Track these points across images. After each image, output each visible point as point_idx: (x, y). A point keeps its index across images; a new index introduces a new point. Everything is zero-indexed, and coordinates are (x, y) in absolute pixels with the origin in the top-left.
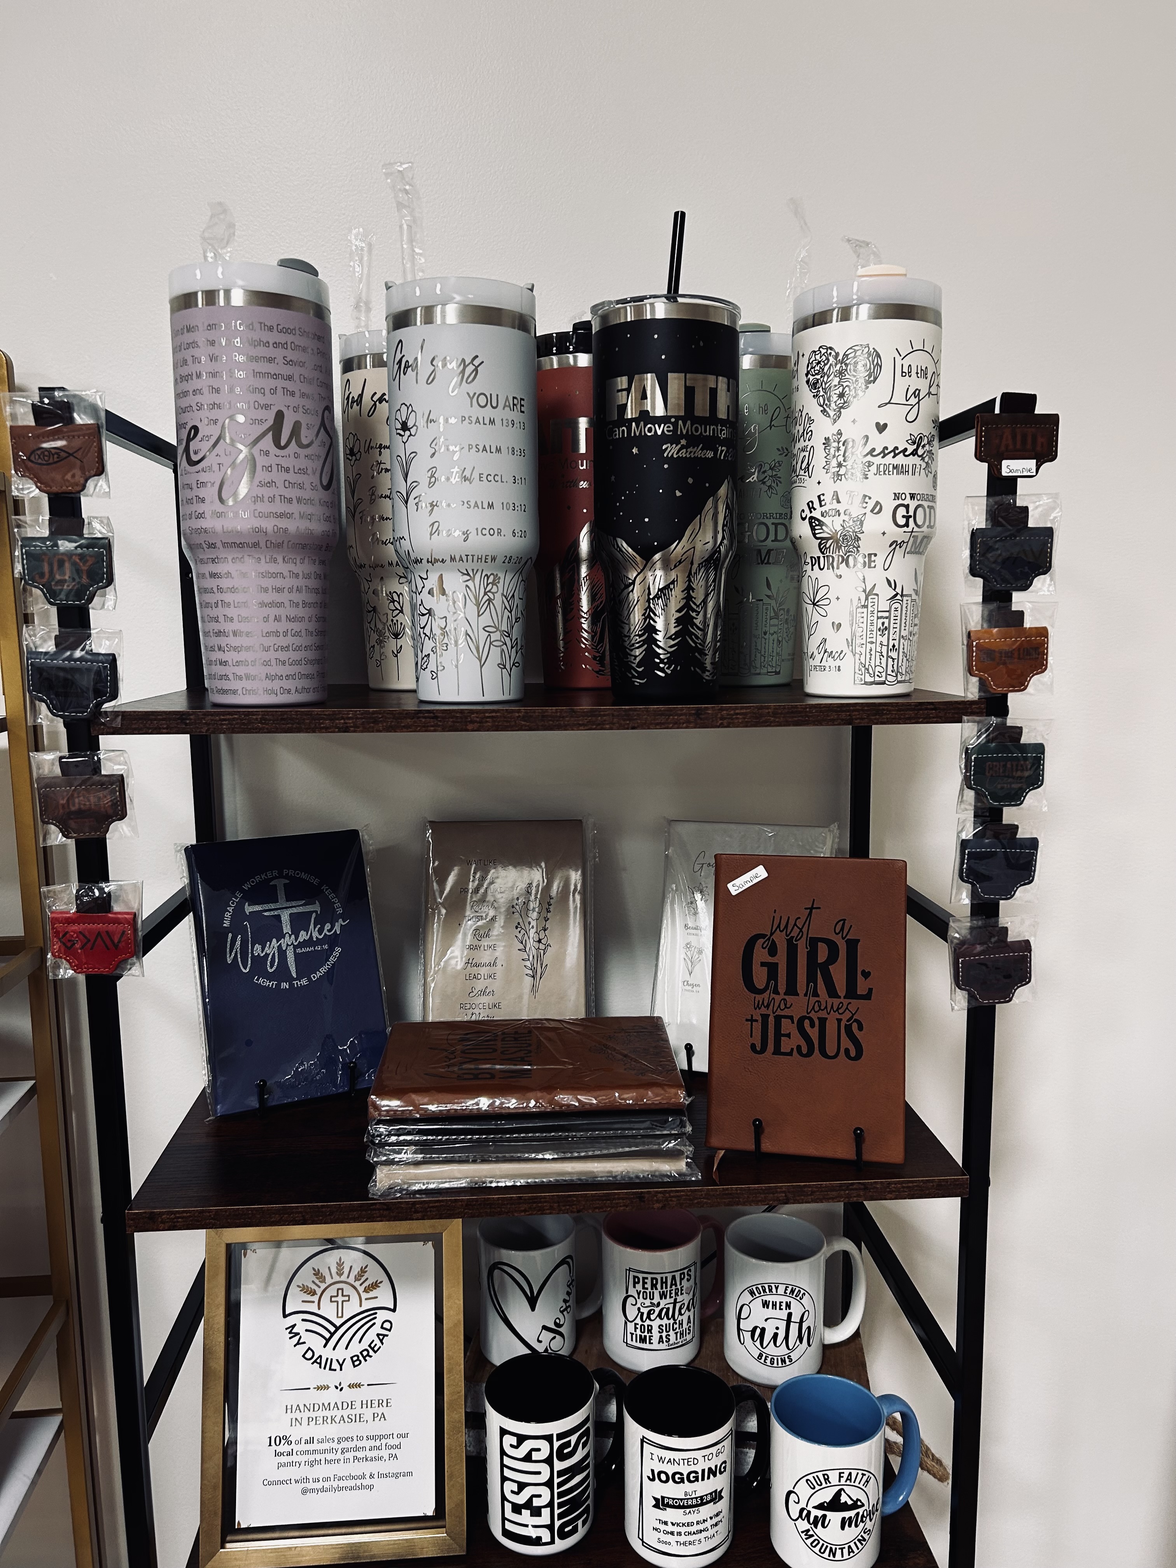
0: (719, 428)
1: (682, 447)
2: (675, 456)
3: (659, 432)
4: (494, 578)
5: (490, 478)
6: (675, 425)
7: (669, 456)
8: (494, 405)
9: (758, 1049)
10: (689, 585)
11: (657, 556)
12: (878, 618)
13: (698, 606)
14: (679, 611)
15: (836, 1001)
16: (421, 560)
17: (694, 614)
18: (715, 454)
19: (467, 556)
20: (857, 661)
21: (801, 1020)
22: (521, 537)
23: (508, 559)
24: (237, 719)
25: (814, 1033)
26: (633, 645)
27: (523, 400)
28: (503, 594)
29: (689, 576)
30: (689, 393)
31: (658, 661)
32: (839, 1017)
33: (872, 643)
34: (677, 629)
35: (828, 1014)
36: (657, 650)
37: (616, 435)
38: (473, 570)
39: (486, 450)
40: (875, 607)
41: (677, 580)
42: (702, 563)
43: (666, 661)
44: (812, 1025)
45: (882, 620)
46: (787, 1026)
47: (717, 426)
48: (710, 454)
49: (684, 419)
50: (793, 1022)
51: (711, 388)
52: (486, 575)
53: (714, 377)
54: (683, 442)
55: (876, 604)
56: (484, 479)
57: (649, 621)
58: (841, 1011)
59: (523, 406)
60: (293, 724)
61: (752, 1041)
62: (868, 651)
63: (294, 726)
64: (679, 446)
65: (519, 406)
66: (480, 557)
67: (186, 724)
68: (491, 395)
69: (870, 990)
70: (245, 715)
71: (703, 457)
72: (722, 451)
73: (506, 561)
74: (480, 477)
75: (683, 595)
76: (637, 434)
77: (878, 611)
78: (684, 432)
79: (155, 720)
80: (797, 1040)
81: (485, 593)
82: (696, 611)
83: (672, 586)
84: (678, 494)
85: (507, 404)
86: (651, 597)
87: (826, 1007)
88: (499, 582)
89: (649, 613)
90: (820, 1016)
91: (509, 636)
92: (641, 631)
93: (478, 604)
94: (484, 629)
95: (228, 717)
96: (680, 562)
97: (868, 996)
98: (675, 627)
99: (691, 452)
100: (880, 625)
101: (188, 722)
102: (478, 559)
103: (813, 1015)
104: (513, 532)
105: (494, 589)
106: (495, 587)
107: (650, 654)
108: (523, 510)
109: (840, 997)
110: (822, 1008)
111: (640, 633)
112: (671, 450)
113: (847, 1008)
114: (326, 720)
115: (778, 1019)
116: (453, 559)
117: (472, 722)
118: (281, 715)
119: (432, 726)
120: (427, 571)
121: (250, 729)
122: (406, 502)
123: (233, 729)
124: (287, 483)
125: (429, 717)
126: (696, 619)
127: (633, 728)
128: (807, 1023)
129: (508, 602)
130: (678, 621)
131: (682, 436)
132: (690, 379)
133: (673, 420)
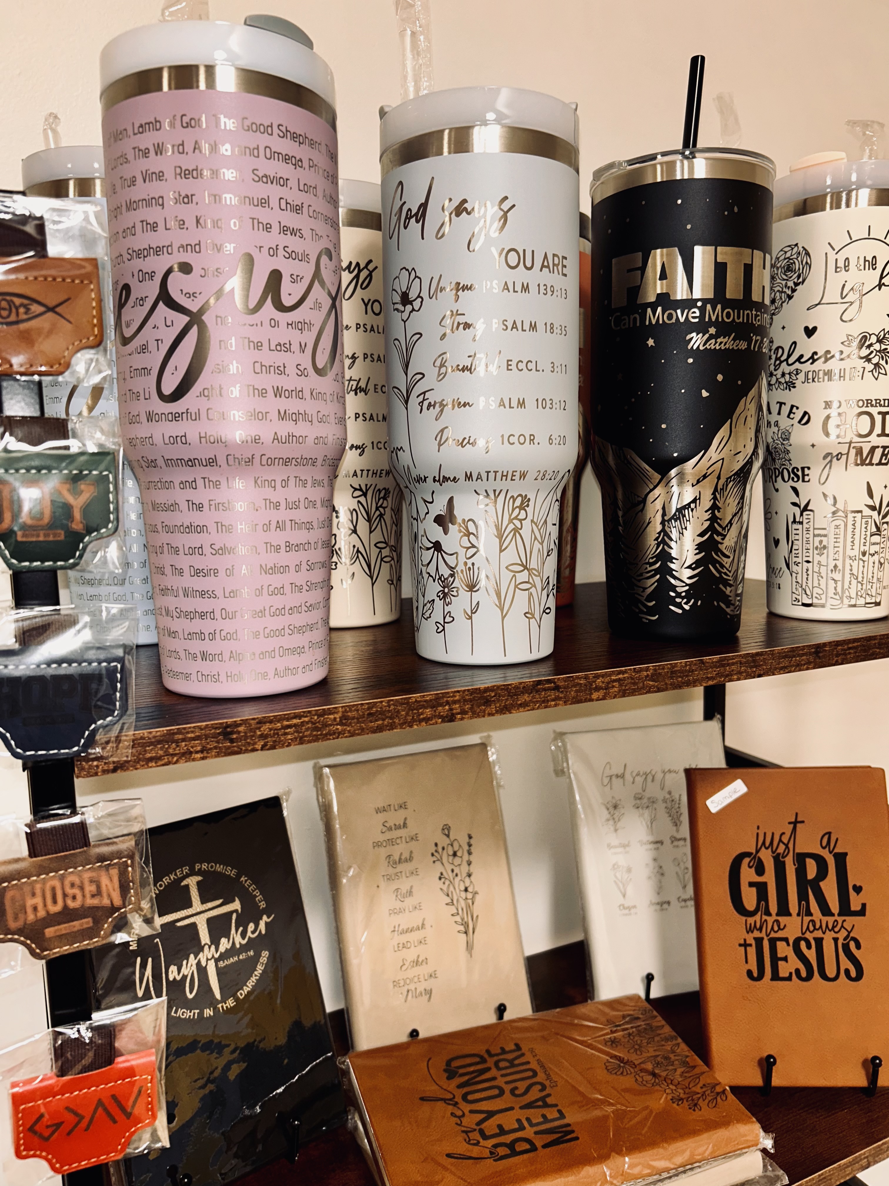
0: (754, 312)
1: (711, 337)
2: (701, 348)
3: (682, 320)
4: (522, 501)
5: (521, 366)
6: (702, 310)
7: (695, 348)
8: (529, 265)
9: (755, 974)
10: (714, 503)
11: (673, 472)
12: (814, 536)
13: (724, 529)
14: (701, 535)
15: (831, 920)
16: (425, 478)
17: (718, 539)
18: (749, 345)
19: (488, 472)
20: (794, 580)
21: (797, 941)
22: (559, 444)
23: (541, 474)
24: (307, 723)
25: (811, 955)
26: (641, 574)
27: (566, 258)
28: (532, 521)
29: (714, 493)
30: (720, 270)
31: (672, 594)
32: (835, 935)
33: (808, 562)
34: (699, 556)
35: (824, 933)
36: (672, 581)
37: (625, 324)
38: (495, 491)
39: (516, 328)
40: (811, 524)
41: (699, 499)
42: (730, 477)
43: (683, 594)
44: (809, 947)
45: (819, 538)
46: (783, 949)
47: (751, 311)
48: (743, 345)
49: (713, 302)
50: (788, 945)
51: (745, 264)
52: (512, 497)
53: (750, 250)
54: (712, 330)
55: (812, 520)
56: (513, 367)
57: (663, 547)
58: (836, 929)
59: (565, 267)
60: (384, 720)
61: (748, 967)
62: (805, 571)
63: (386, 722)
64: (707, 336)
65: (560, 267)
66: (505, 474)
67: (232, 741)
68: (524, 251)
69: (864, 905)
70: (319, 716)
71: (736, 348)
72: (756, 341)
73: (539, 478)
74: (508, 365)
75: (707, 516)
76: (654, 322)
77: (814, 529)
78: (714, 318)
79: (183, 740)
80: (794, 963)
81: (511, 521)
82: (721, 535)
83: (693, 506)
84: (705, 394)
85: (546, 264)
86: (666, 518)
87: (821, 926)
88: (528, 506)
89: (663, 538)
90: (816, 936)
91: (539, 576)
92: (652, 558)
93: (500, 536)
94: (507, 568)
95: (295, 721)
96: (705, 477)
97: (862, 912)
98: (696, 554)
99: (721, 343)
100: (817, 543)
101: (234, 736)
102: (503, 476)
103: (808, 935)
104: (550, 439)
105: (523, 515)
106: (523, 512)
107: (665, 586)
108: (562, 408)
109: (833, 915)
110: (817, 926)
111: (651, 561)
112: (696, 341)
113: (842, 926)
114: (426, 708)
115: (773, 942)
116: (469, 477)
117: (598, 689)
118: (369, 709)
119: (553, 700)
120: (433, 492)
121: (326, 735)
122: (407, 402)
123: (301, 738)
124: (258, 366)
125: (550, 689)
126: (722, 543)
127: (760, 676)
128: (803, 944)
129: (539, 530)
130: (700, 547)
131: (711, 324)
132: (721, 253)
133: (699, 304)
